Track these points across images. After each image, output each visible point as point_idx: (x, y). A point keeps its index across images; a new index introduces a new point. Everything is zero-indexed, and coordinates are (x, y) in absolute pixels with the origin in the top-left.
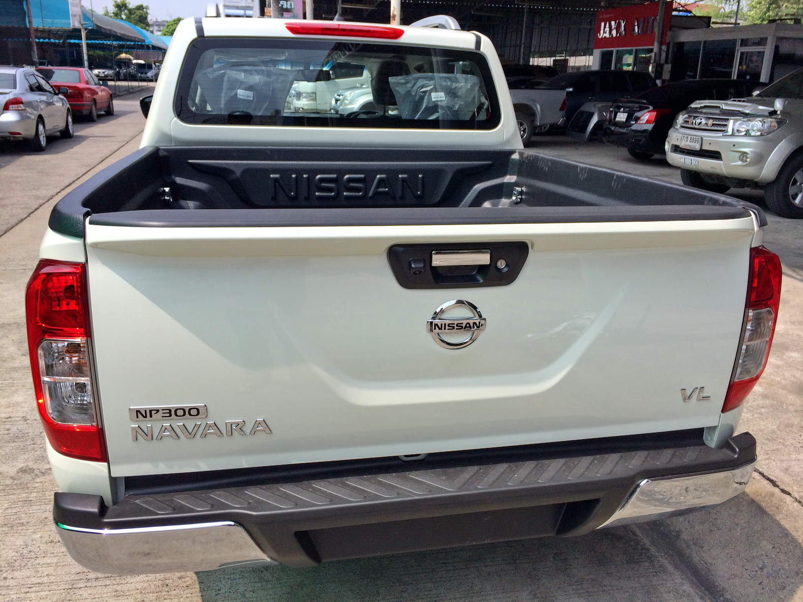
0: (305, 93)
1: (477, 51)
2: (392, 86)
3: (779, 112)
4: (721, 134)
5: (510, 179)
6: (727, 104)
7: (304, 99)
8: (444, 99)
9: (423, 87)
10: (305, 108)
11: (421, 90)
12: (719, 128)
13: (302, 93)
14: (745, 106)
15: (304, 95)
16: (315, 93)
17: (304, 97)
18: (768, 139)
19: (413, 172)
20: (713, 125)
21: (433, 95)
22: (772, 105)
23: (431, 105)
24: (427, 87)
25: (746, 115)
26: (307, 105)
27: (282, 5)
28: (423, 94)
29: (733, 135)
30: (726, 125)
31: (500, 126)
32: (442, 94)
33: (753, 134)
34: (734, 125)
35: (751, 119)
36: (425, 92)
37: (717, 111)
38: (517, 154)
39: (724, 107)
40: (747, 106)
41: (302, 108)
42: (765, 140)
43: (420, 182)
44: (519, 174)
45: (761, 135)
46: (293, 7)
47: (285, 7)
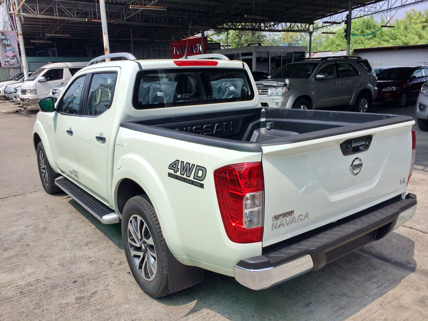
0: (29, 90)
1: (244, 69)
2: (212, 85)
3: (288, 84)
4: (266, 95)
5: (263, 120)
6: (265, 83)
7: (29, 94)
8: (234, 89)
9: (225, 85)
10: (30, 98)
11: (225, 86)
12: (265, 93)
13: (27, 90)
14: (273, 83)
15: (28, 91)
16: (35, 90)
17: (28, 93)
18: (286, 96)
19: (228, 121)
20: (262, 92)
21: (230, 87)
22: (285, 82)
23: (230, 92)
24: (227, 85)
25: (275, 87)
26: (31, 97)
27: (5, 43)
28: (226, 88)
29: (271, 95)
30: (268, 92)
31: (254, 98)
32: (233, 87)
33: (279, 94)
34: (270, 91)
35: (277, 88)
36: (227, 87)
37: (262, 86)
38: (263, 109)
39: (265, 84)
40: (274, 83)
41: (28, 99)
42: (284, 97)
43: (231, 125)
44: (266, 117)
45: (283, 94)
46: (11, 44)
47: (6, 43)
